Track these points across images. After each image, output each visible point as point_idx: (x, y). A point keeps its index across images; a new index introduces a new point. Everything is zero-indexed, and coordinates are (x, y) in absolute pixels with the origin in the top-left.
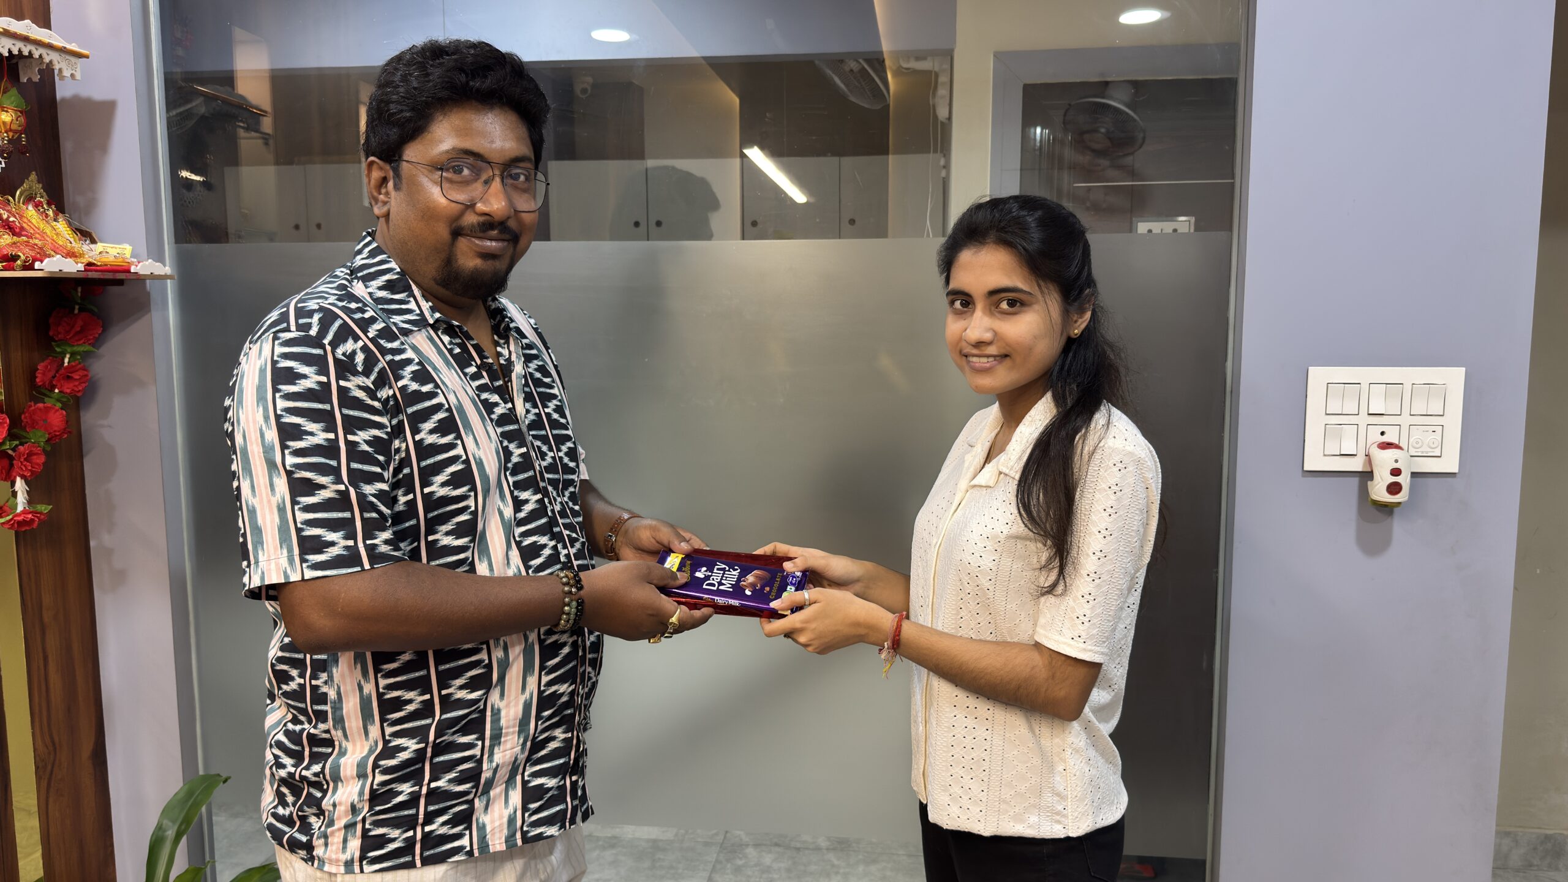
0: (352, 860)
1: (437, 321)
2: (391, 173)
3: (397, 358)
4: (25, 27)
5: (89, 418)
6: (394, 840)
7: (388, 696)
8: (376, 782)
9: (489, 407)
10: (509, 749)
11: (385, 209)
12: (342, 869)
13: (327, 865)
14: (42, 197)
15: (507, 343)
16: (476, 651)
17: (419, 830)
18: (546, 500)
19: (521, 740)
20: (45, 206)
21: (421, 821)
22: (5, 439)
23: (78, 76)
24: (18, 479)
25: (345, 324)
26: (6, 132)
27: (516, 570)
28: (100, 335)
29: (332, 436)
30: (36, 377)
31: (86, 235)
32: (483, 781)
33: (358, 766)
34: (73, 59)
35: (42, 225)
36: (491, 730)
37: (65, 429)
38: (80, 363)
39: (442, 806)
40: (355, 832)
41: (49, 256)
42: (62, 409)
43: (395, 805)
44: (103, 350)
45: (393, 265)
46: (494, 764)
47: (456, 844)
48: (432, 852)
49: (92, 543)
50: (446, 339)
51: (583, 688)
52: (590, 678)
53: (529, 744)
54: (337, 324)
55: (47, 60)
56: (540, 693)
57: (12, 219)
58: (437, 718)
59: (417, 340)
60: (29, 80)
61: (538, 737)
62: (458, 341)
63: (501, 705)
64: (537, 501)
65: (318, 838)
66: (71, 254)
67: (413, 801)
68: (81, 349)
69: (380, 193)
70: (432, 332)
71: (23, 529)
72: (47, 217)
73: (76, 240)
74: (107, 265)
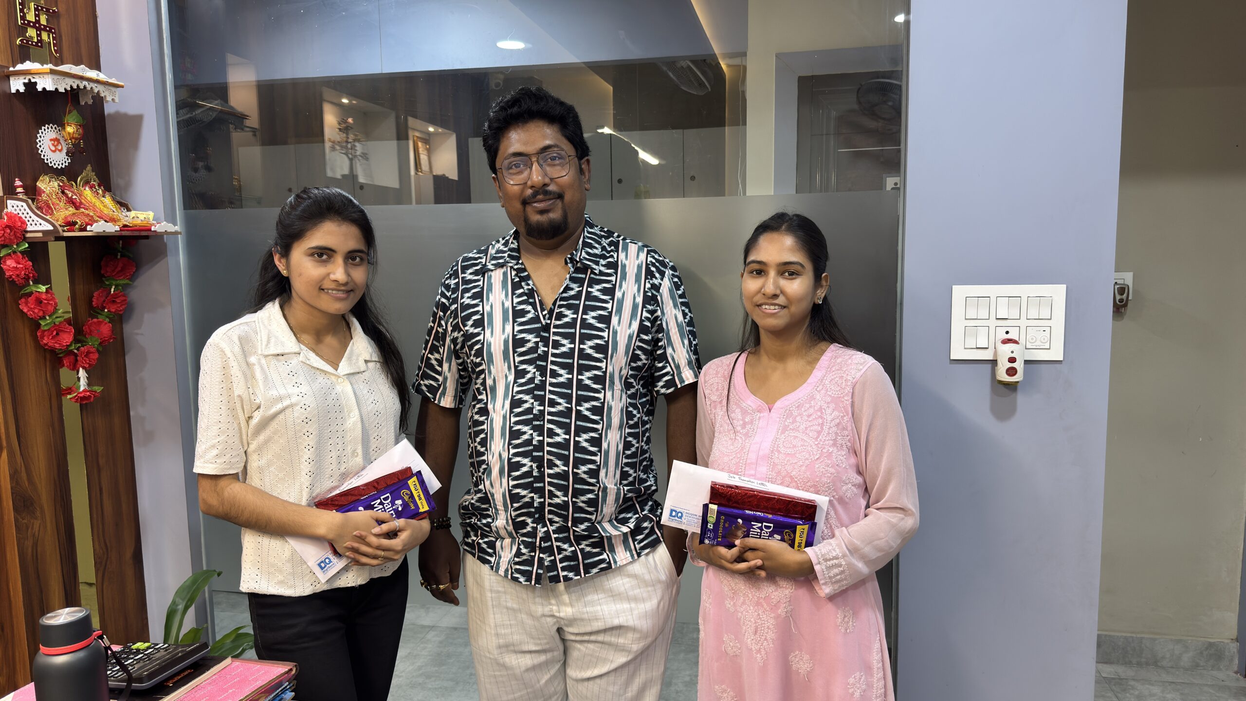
3: (472, 285)
4: (82, 70)
5: (128, 328)
14: (95, 181)
18: (538, 373)
20: (97, 187)
22: (71, 343)
23: (117, 100)
24: (81, 369)
26: (70, 139)
28: (134, 272)
30: (93, 301)
31: (124, 205)
34: (113, 89)
35: (94, 200)
37: (111, 336)
38: (121, 292)
41: (97, 221)
44: (135, 283)
49: (132, 413)
55: (96, 90)
57: (74, 197)
60: (86, 103)
64: (533, 373)
66: (113, 220)
68: (122, 282)
71: (84, 402)
72: (98, 195)
73: (116, 210)
74: (136, 226)
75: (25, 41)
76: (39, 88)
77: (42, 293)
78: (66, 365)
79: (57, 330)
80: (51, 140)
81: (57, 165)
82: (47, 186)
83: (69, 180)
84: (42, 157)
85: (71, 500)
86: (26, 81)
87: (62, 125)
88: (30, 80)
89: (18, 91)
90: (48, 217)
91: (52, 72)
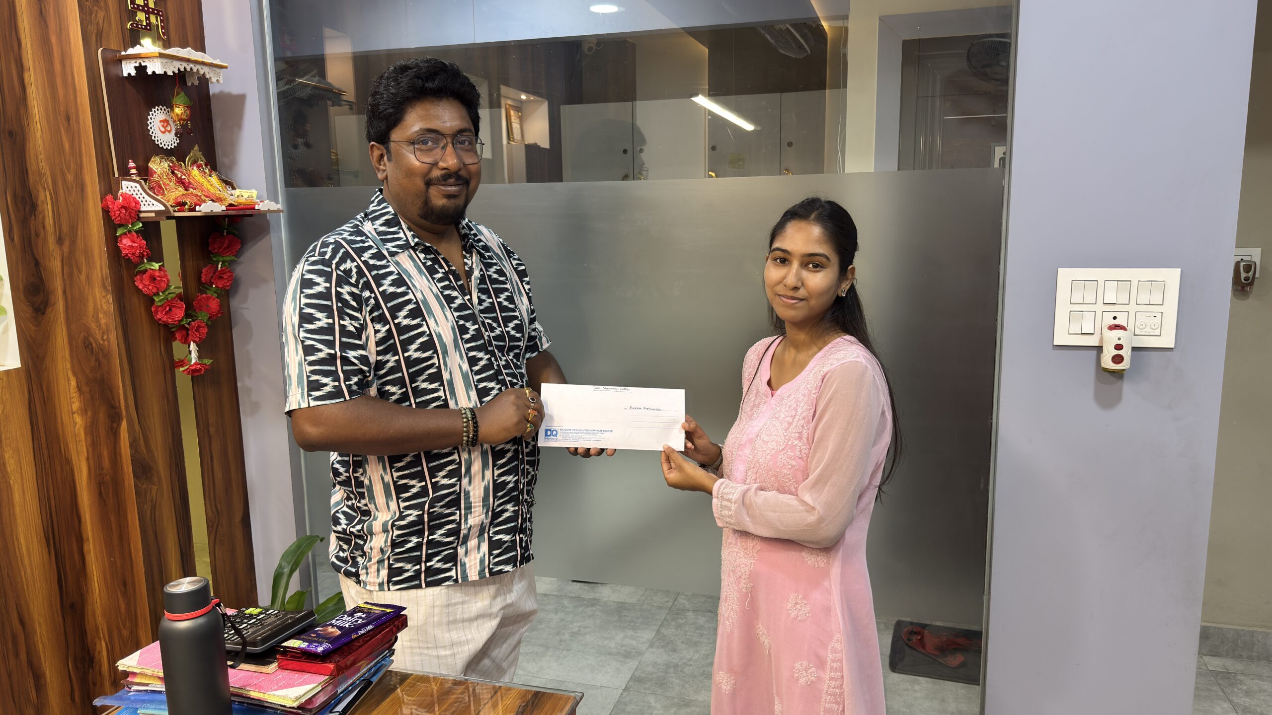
0: (383, 583)
1: (417, 244)
2: (385, 151)
3: (383, 271)
4: (188, 52)
5: (234, 303)
6: (408, 571)
7: (399, 483)
8: (394, 535)
9: (450, 300)
10: (477, 517)
11: (385, 174)
12: (377, 588)
13: (368, 586)
14: (202, 161)
15: (471, 256)
16: (451, 454)
17: (423, 565)
18: (493, 359)
19: (485, 511)
20: (204, 167)
21: (424, 559)
22: (183, 318)
23: (221, 81)
24: (192, 343)
25: (347, 252)
26: (179, 121)
27: (474, 404)
28: (239, 249)
29: (331, 321)
30: (202, 278)
31: (229, 183)
32: (462, 535)
33: (383, 525)
34: (218, 70)
35: (202, 180)
36: (465, 504)
37: (219, 311)
38: (228, 268)
39: (436, 550)
40: (384, 565)
41: (204, 202)
42: (217, 298)
43: (407, 549)
44: (242, 259)
45: (390, 209)
46: (469, 526)
47: (447, 574)
48: (432, 579)
49: (239, 384)
50: (422, 256)
51: (524, 478)
52: (529, 473)
53: (490, 513)
54: (342, 251)
55: (202, 72)
56: (494, 481)
57: (183, 177)
58: (431, 497)
59: (401, 259)
60: (192, 84)
61: (496, 509)
62: (432, 256)
63: (470, 488)
64: (487, 359)
65: (362, 569)
66: (218, 200)
67: (418, 547)
68: (228, 259)
69: (380, 165)
70: (412, 252)
71: (195, 374)
72: (205, 174)
73: (222, 188)
74: (241, 204)
75: (135, 25)
76: (149, 72)
77: (155, 270)
78: (178, 339)
79: (170, 305)
80: (161, 121)
81: (166, 146)
82: (159, 166)
83: (178, 160)
84: (153, 138)
85: (185, 467)
86: (137, 65)
87: (170, 106)
88: (140, 63)
89: (129, 74)
90: (159, 198)
91: (161, 56)
